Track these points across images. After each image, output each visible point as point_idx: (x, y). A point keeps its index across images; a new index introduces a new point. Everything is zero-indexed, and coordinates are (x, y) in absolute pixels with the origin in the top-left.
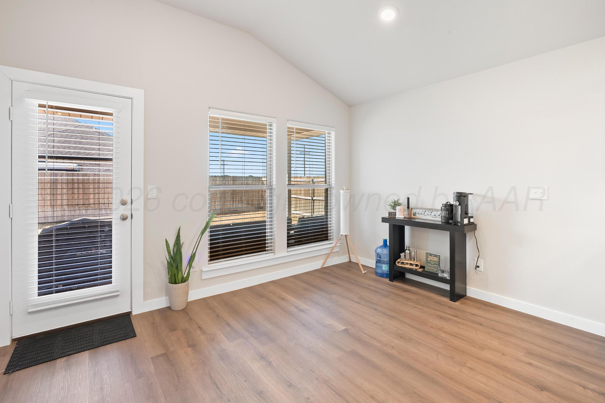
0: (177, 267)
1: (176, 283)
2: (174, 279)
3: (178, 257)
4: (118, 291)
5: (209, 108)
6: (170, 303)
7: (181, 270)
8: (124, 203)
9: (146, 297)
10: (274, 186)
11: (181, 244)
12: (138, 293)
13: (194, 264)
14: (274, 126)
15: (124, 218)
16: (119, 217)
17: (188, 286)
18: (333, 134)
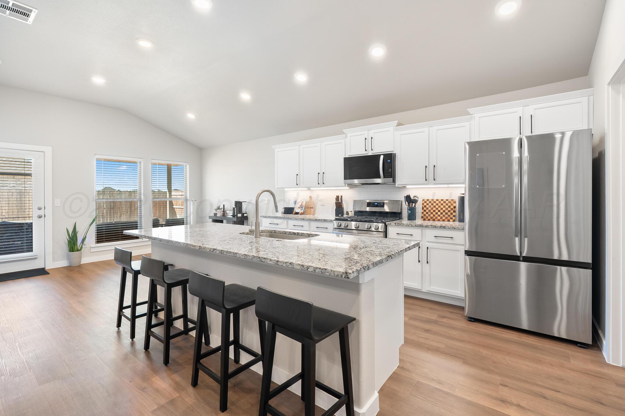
0: (74, 244)
1: (73, 252)
2: (72, 250)
3: (75, 238)
4: (37, 256)
5: (95, 155)
6: (70, 264)
7: (77, 245)
8: (40, 209)
9: (54, 260)
10: (142, 199)
11: (77, 232)
12: (49, 258)
13: (85, 243)
14: (142, 163)
15: (40, 217)
16: (37, 216)
17: (81, 253)
18: (188, 166)
